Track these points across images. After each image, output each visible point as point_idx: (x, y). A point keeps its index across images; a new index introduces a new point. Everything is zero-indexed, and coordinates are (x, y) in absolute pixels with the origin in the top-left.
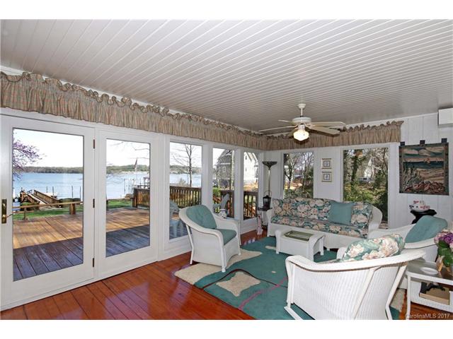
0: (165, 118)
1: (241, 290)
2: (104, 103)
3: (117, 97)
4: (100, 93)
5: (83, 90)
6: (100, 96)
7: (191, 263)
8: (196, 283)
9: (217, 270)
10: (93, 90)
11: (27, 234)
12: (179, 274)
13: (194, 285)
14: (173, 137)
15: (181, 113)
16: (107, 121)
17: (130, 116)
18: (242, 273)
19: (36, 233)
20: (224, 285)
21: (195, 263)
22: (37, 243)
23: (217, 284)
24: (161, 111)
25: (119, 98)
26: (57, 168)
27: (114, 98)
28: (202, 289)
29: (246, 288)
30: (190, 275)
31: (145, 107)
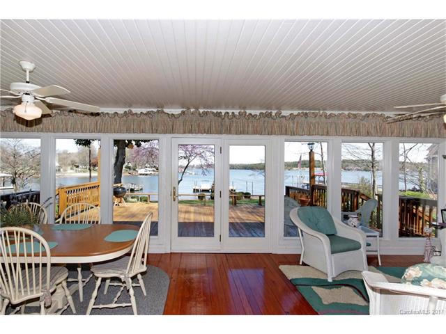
0: (278, 120)
1: (335, 301)
2: (226, 118)
4: (224, 112)
5: (213, 113)
6: (223, 114)
7: (301, 263)
8: (293, 279)
9: (322, 277)
10: (219, 111)
11: (200, 213)
12: (282, 268)
13: (290, 281)
14: (286, 137)
15: (296, 112)
16: (229, 132)
17: (246, 125)
18: (351, 290)
19: (205, 214)
20: (319, 291)
21: (304, 264)
22: (203, 220)
23: (312, 287)
24: (273, 114)
25: (237, 112)
26: (238, 165)
27: (233, 113)
28: (295, 286)
29: (342, 302)
30: (291, 272)
31: (258, 114)
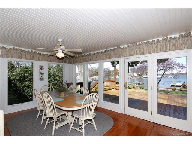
3: (159, 39)
4: (151, 41)
5: (145, 43)
10: (148, 41)
27: (158, 40)
31: (178, 36)
